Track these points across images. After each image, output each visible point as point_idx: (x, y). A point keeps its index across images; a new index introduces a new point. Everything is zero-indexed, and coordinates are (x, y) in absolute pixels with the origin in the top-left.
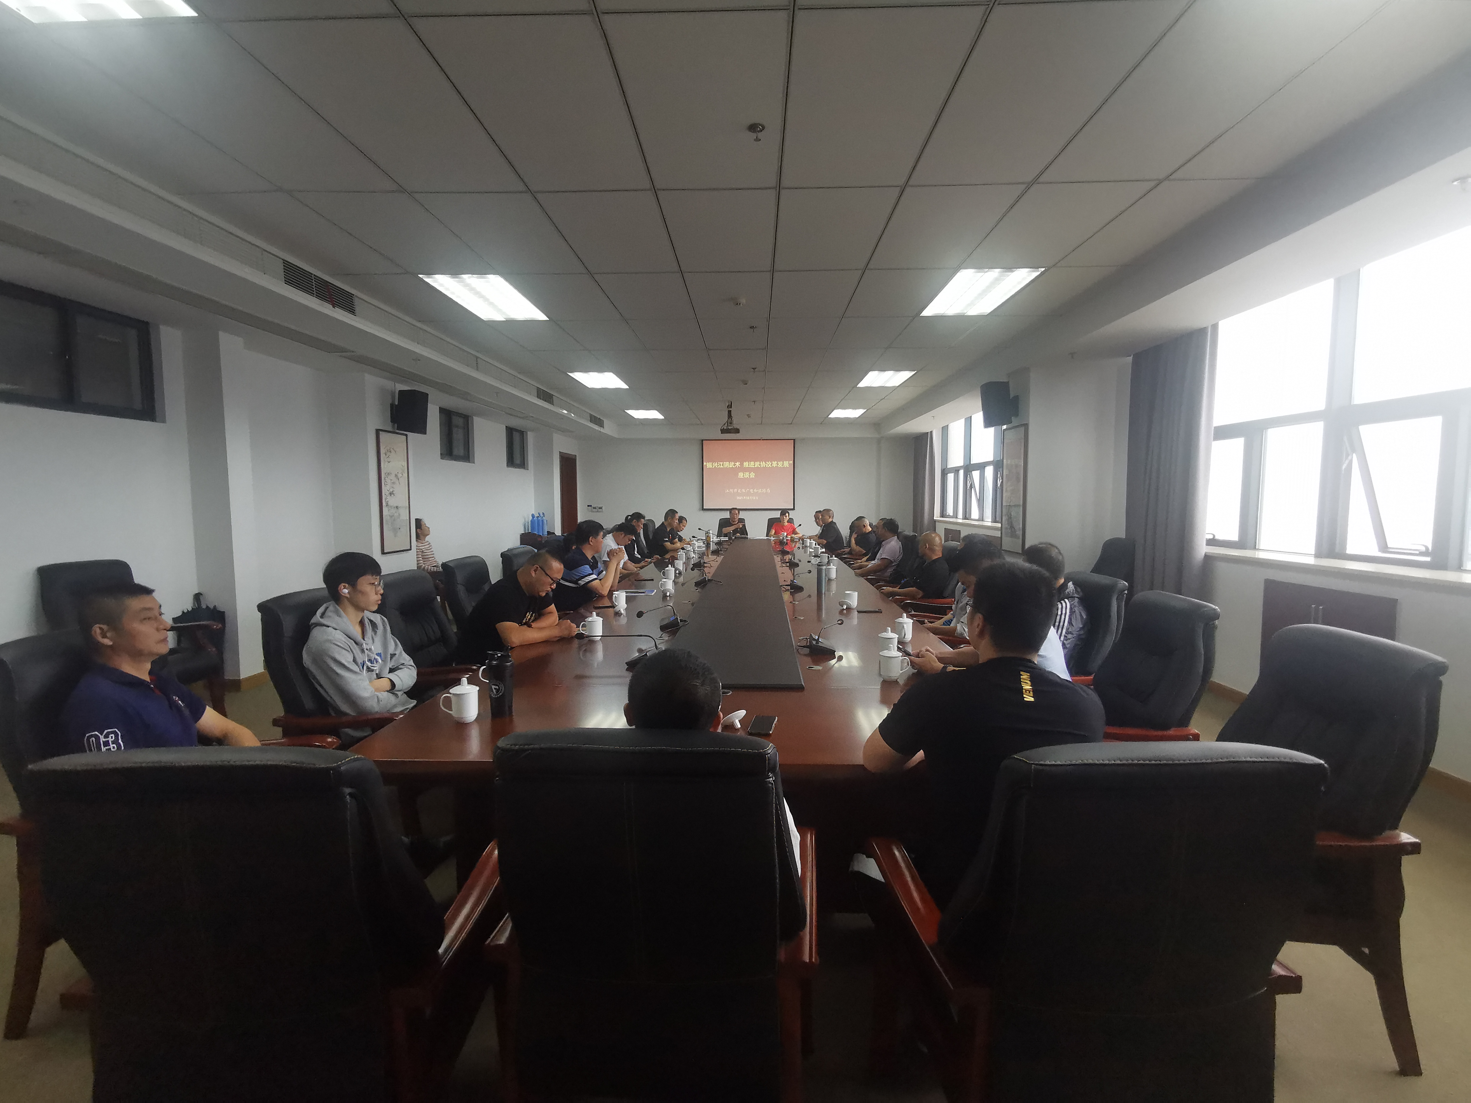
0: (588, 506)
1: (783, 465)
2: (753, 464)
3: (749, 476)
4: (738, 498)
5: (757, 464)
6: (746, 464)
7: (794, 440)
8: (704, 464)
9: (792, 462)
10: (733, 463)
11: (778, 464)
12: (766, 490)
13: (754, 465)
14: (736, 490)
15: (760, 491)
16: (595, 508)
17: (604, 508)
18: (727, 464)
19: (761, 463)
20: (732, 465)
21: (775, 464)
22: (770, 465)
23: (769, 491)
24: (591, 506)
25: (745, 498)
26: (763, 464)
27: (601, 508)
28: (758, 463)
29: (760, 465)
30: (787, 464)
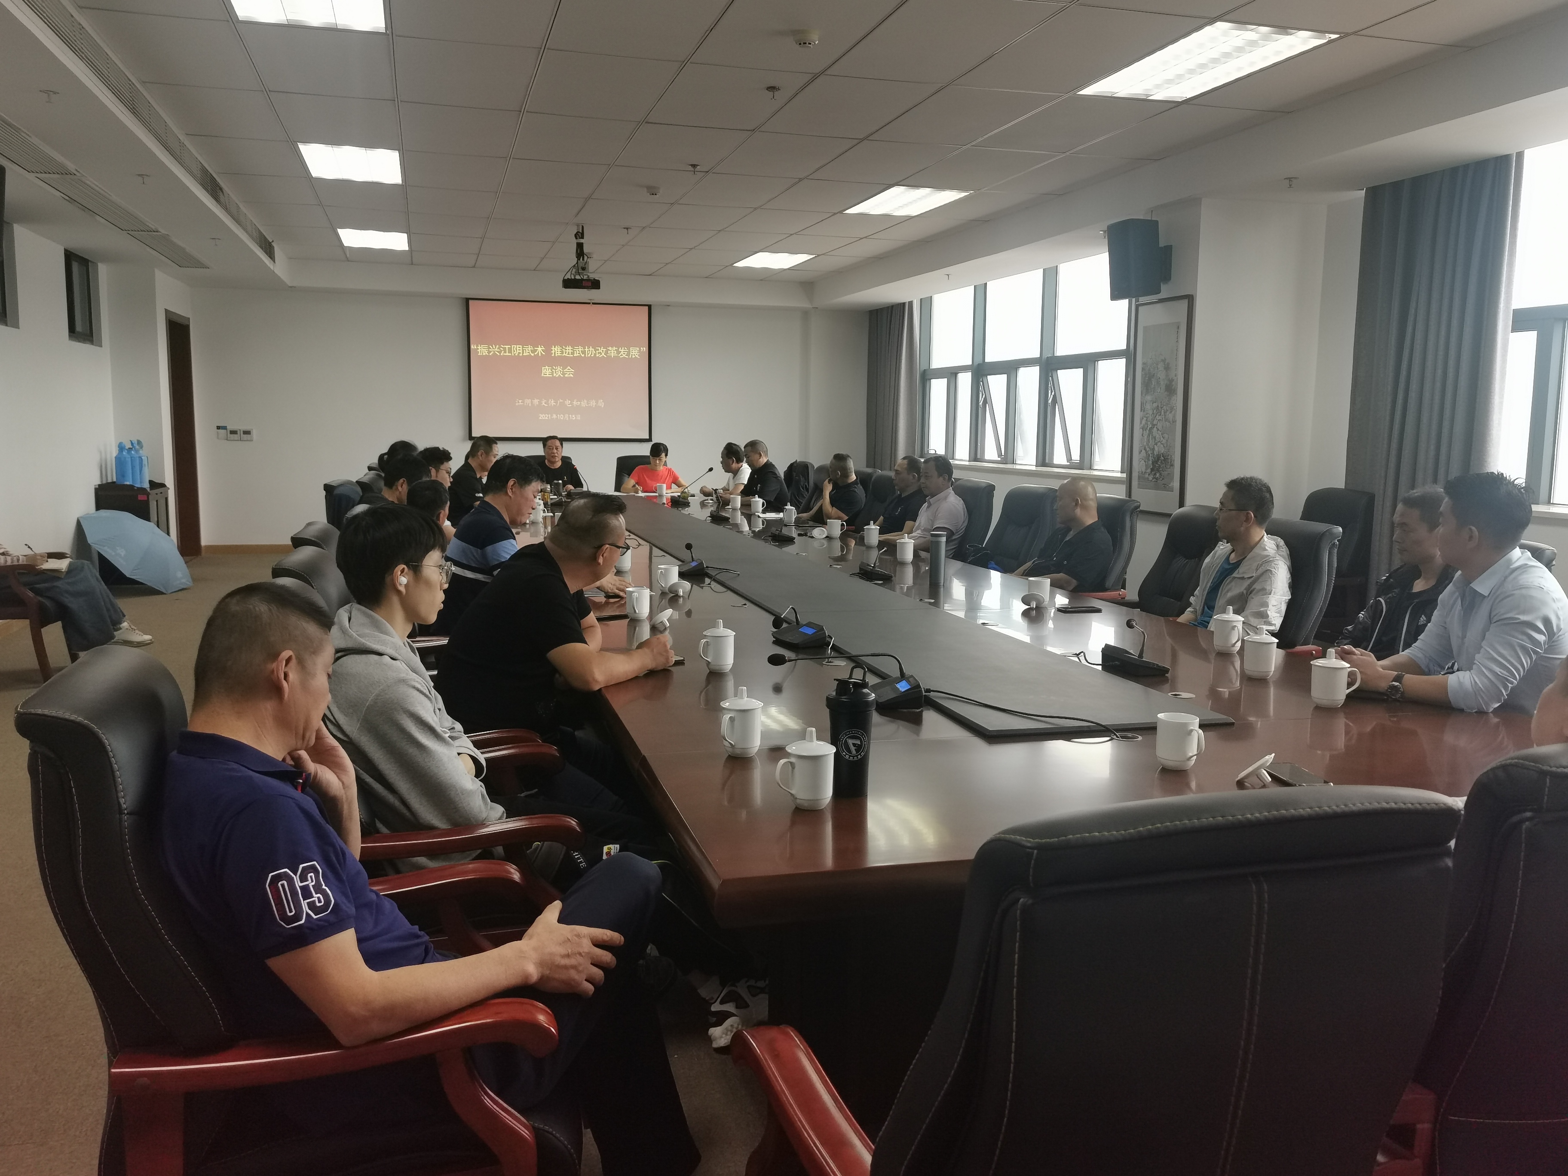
0: (218, 428)
1: (628, 354)
2: (570, 351)
3: (564, 374)
4: (542, 417)
5: (578, 351)
6: (556, 350)
7: (650, 307)
8: (472, 347)
9: (645, 349)
10: (530, 348)
11: (619, 352)
12: (597, 402)
13: (573, 353)
14: (536, 401)
15: (584, 404)
16: (233, 432)
17: (254, 433)
18: (517, 350)
19: (586, 350)
20: (528, 351)
21: (612, 352)
22: (603, 354)
23: (601, 404)
24: (225, 428)
25: (554, 416)
26: (590, 352)
27: (247, 433)
28: (581, 349)
29: (583, 352)
30: (637, 352)
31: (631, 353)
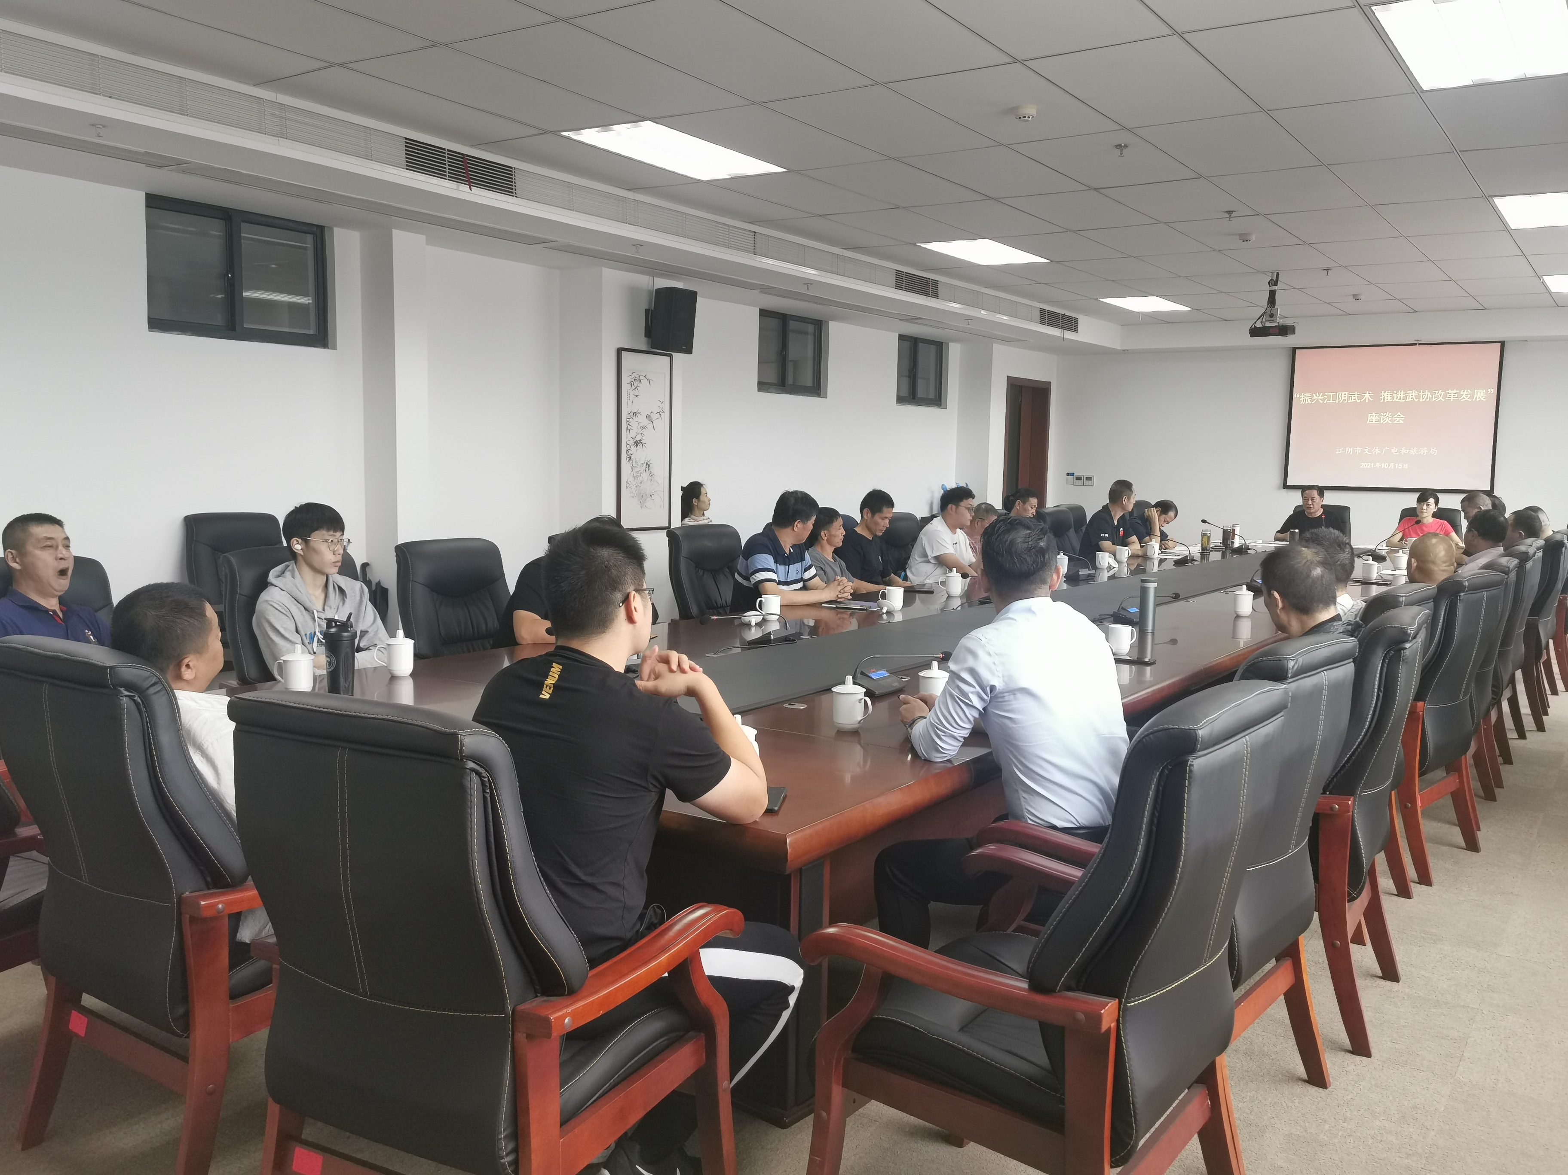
0: (1068, 474)
1: (1472, 397)
2: (1402, 396)
3: (1392, 421)
4: (1364, 465)
5: (1412, 396)
6: (1386, 396)
7: (1503, 343)
8: (1295, 396)
9: (1494, 391)
10: (1357, 395)
11: (1460, 396)
12: (1429, 450)
13: (1405, 398)
14: (1358, 450)
15: (1413, 451)
16: (1079, 478)
17: (1095, 480)
18: (1343, 397)
19: (1421, 394)
20: (1355, 397)
21: (1452, 394)
22: (1441, 398)
23: (1434, 452)
24: (1073, 474)
25: (1378, 465)
26: (1426, 395)
27: (1089, 479)
28: (1414, 393)
29: (1418, 397)
30: (1485, 395)
31: (1475, 396)
